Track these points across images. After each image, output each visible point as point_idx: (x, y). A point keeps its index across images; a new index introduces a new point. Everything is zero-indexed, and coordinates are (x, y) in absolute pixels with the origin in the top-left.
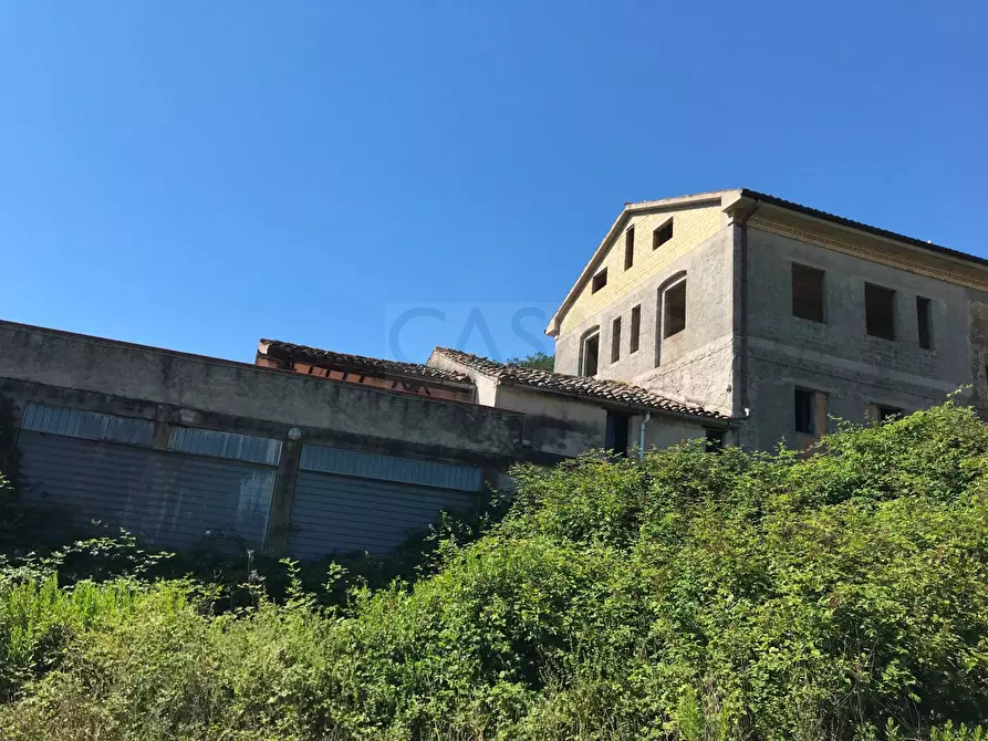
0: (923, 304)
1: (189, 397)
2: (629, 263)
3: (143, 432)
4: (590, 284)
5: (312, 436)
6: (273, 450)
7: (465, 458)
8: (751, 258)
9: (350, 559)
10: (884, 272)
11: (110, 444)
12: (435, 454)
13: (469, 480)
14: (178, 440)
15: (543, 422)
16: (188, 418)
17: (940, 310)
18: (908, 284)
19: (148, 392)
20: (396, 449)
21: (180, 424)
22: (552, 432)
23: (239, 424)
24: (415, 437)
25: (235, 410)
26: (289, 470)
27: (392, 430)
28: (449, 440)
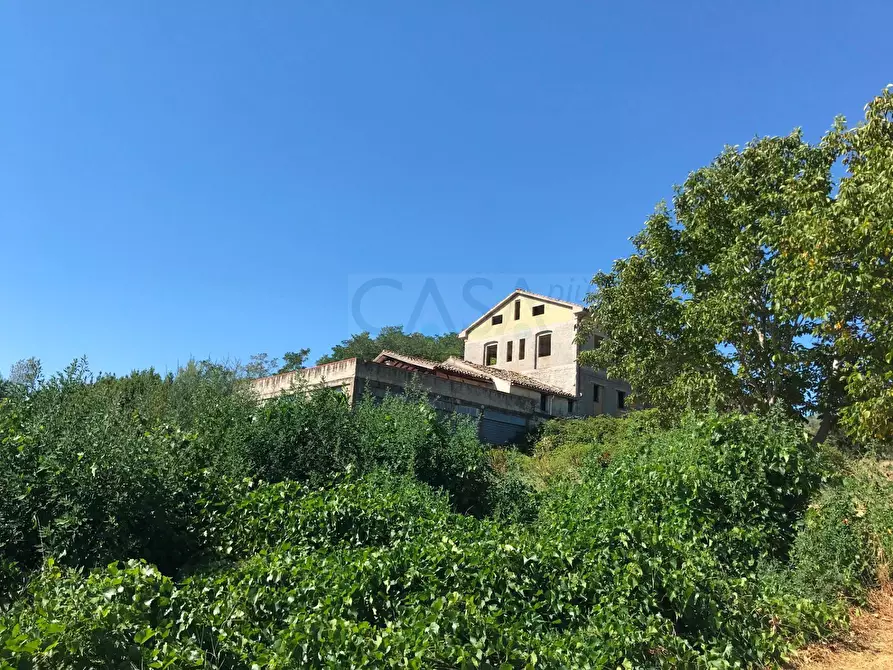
2: (517, 317)
4: (490, 319)
6: (478, 413)
7: (521, 415)
12: (514, 413)
16: (458, 402)
21: (456, 404)
23: (470, 404)
28: (517, 408)
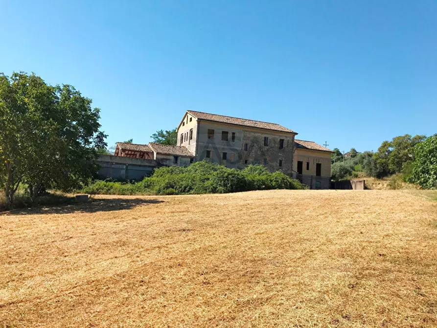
0: (234, 133)
1: (114, 161)
3: (109, 166)
5: (129, 165)
6: (125, 167)
7: (149, 166)
8: (200, 129)
9: (135, 179)
10: (225, 129)
11: (105, 167)
12: (145, 166)
13: (150, 169)
14: (113, 166)
15: (164, 159)
16: (114, 164)
17: (237, 135)
18: (230, 131)
19: (109, 161)
20: (140, 166)
22: (165, 161)
23: (121, 164)
24: (142, 164)
25: (120, 162)
26: (127, 170)
27: (139, 163)
28: (147, 164)
